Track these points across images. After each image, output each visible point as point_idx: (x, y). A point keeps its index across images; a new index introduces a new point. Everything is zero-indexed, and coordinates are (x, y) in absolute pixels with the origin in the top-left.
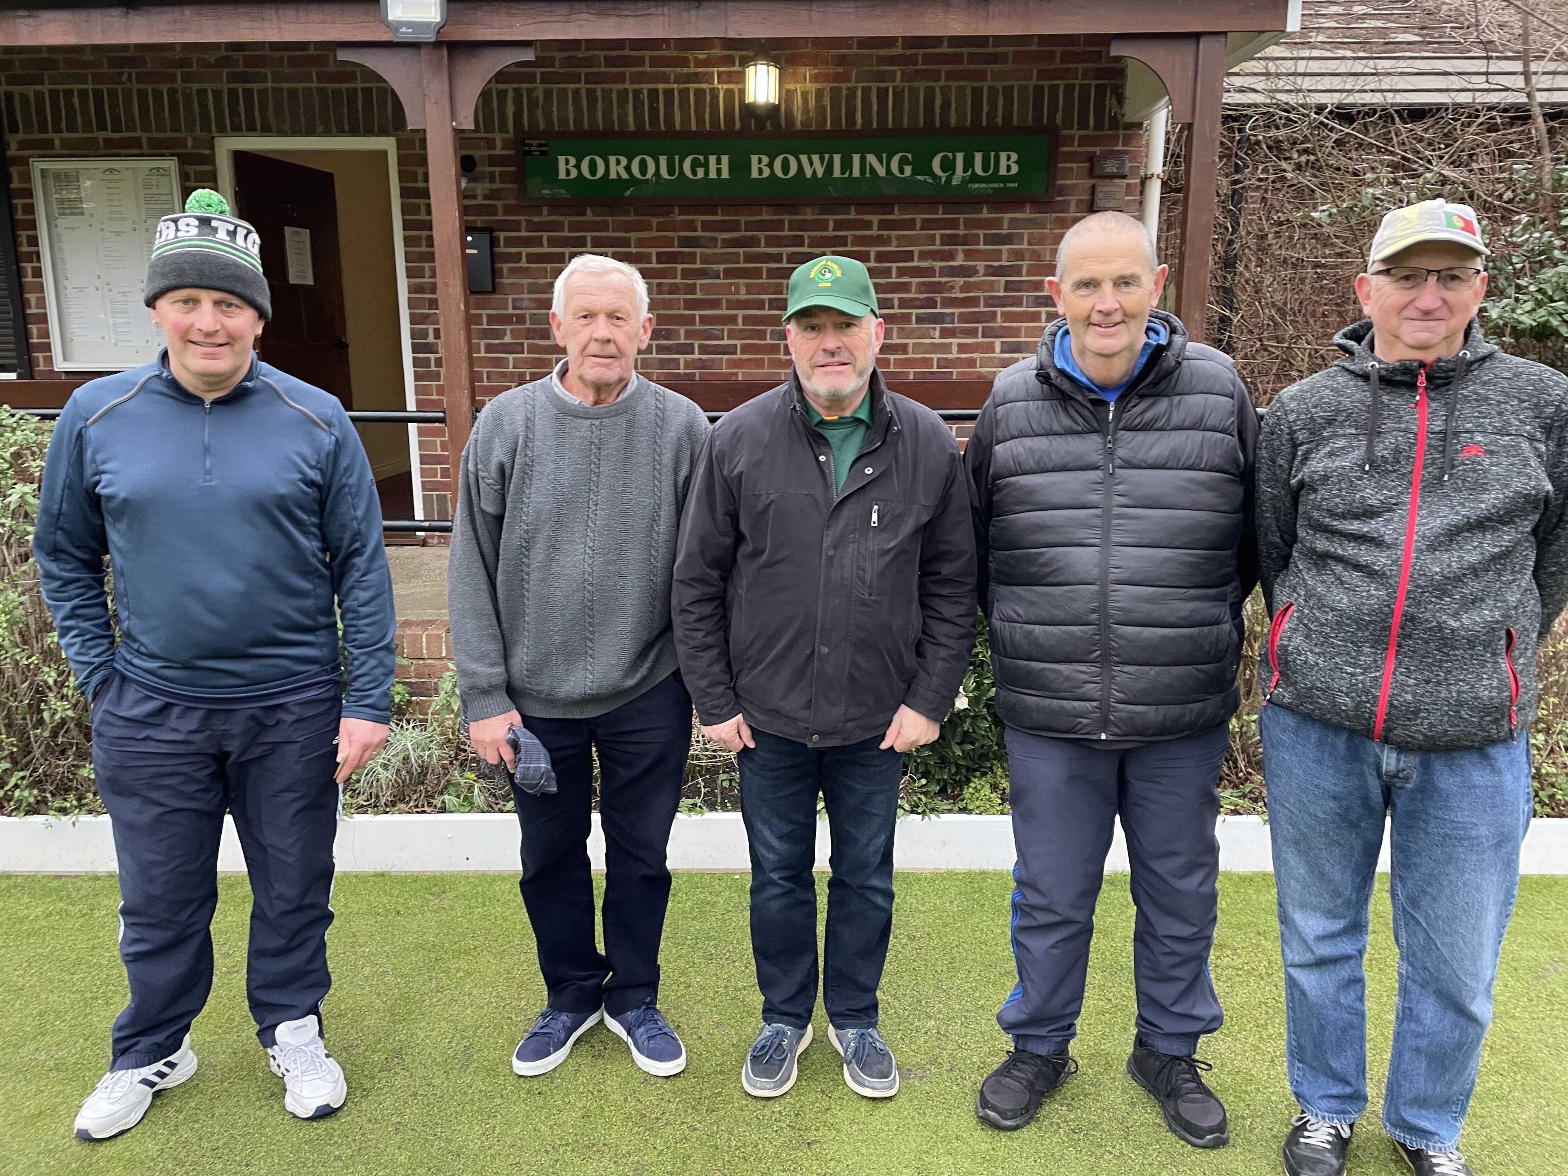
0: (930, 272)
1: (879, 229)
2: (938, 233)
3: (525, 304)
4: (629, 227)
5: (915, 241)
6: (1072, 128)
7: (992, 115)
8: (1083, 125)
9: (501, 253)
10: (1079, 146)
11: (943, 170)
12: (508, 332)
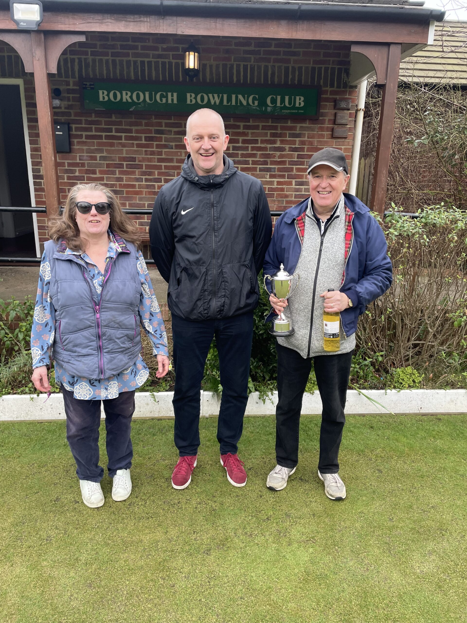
0: (265, 149)
1: (244, 129)
2: (269, 132)
3: (85, 158)
4: (132, 124)
5: (258, 135)
6: (327, 87)
7: (293, 79)
8: (332, 86)
9: (73, 134)
10: (330, 95)
11: (272, 103)
12: (77, 171)
